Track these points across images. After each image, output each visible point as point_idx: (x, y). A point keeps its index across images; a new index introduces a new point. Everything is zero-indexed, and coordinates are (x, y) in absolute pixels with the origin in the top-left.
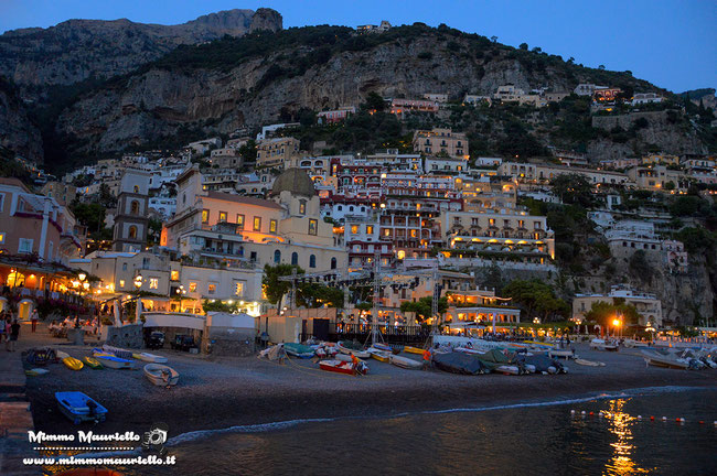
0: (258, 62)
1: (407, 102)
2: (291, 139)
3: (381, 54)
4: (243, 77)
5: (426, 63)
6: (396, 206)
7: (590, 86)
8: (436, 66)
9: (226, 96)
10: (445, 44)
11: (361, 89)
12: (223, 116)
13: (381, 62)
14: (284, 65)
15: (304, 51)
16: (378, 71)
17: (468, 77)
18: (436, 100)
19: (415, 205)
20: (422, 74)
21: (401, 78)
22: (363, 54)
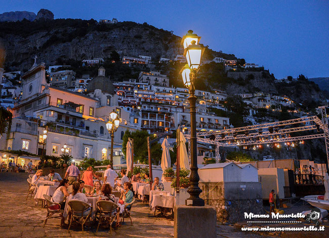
0: (44, 33)
1: (131, 58)
2: (71, 71)
3: (115, 34)
4: (35, 41)
5: (138, 40)
6: (147, 108)
7: (220, 59)
8: (144, 42)
9: (25, 51)
10: (148, 32)
11: (104, 51)
12: (22, 62)
13: (115, 38)
14: (59, 35)
15: (70, 30)
16: (114, 42)
17: (160, 49)
18: (145, 59)
19: (157, 108)
20: (137, 46)
21: (125, 47)
22: (104, 33)
